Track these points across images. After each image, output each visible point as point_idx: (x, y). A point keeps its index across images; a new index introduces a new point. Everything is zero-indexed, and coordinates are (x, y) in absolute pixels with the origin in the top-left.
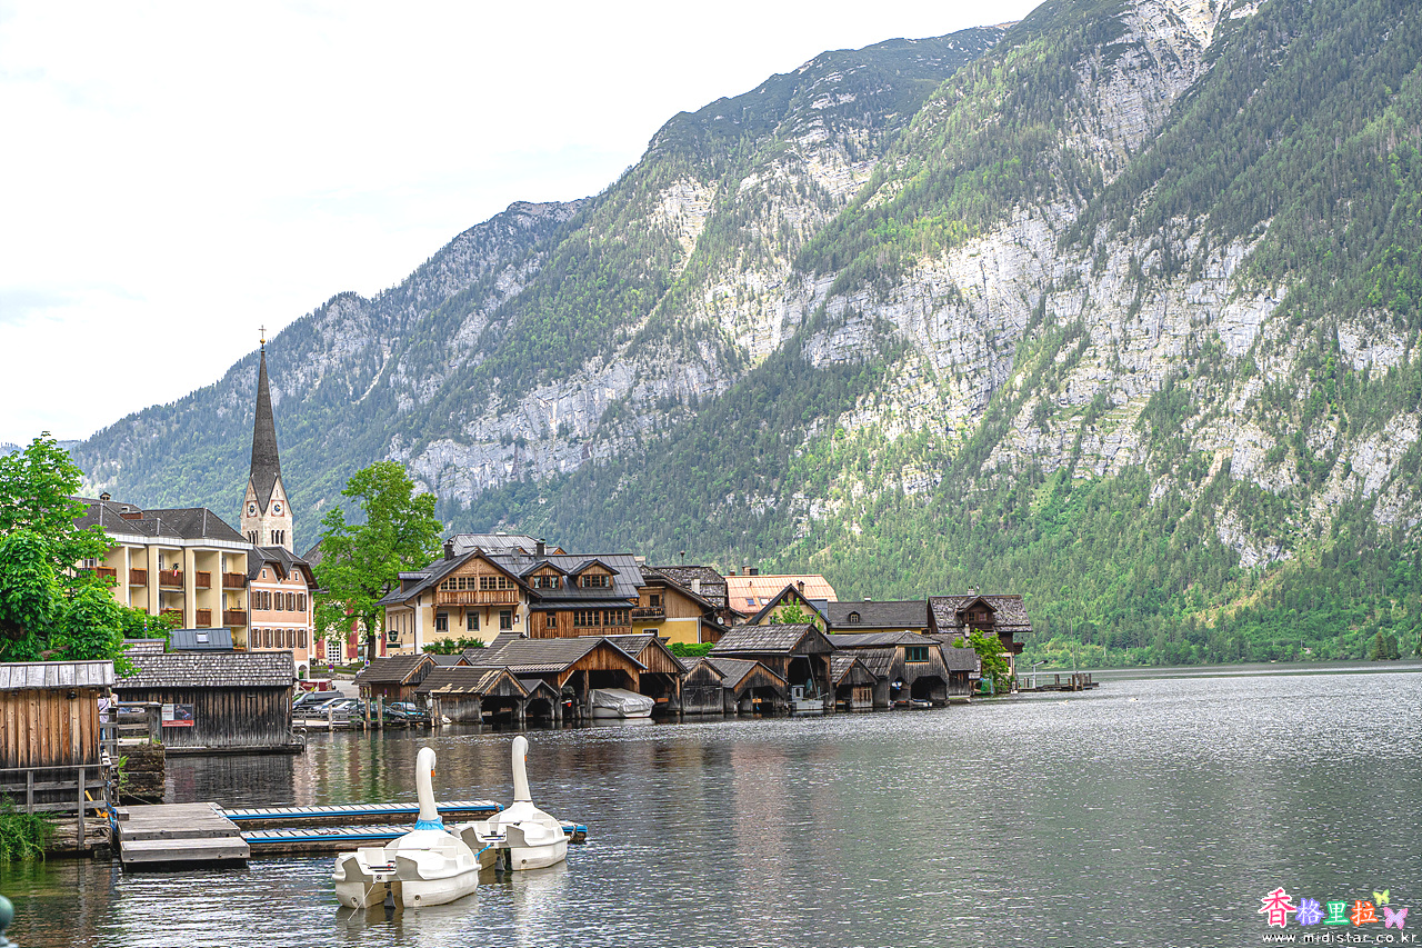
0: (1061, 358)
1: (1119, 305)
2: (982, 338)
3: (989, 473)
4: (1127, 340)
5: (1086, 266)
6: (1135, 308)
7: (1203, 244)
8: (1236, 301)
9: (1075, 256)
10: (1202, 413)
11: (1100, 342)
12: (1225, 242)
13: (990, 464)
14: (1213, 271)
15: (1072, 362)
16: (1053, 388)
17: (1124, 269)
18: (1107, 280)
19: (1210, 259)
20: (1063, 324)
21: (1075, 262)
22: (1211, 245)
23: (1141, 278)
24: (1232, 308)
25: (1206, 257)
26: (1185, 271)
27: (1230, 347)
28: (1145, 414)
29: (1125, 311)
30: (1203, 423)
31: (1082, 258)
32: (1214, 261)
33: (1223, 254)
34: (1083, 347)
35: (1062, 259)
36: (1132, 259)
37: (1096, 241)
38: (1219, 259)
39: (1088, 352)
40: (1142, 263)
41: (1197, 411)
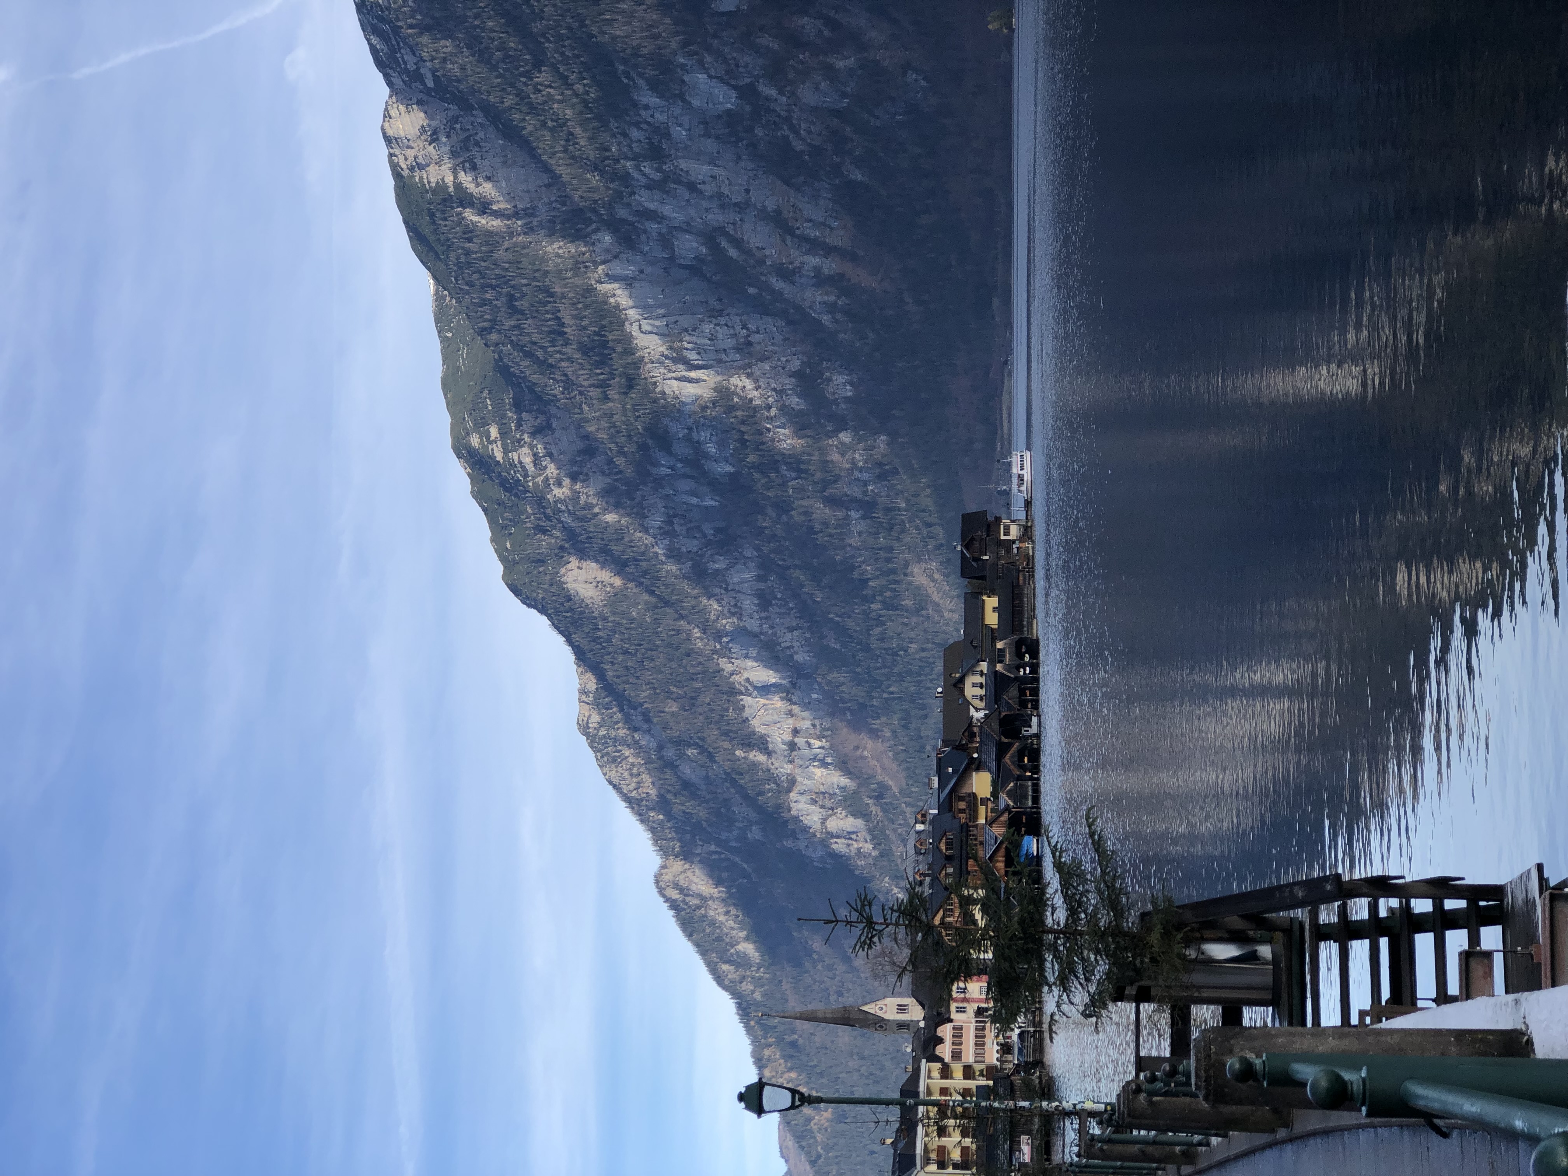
0: (733, 253)
1: (688, 201)
2: (714, 321)
3: (836, 321)
4: (720, 195)
5: (653, 227)
6: (692, 187)
7: (637, 125)
8: (688, 98)
9: (643, 237)
10: (787, 132)
11: (720, 218)
12: (635, 105)
13: (826, 319)
14: (660, 117)
15: (738, 243)
16: (762, 262)
17: (657, 195)
18: (667, 210)
19: (650, 120)
20: (704, 250)
21: (648, 238)
22: (638, 118)
23: (666, 180)
24: (696, 103)
25: (648, 123)
26: (660, 142)
27: (729, 106)
28: (787, 183)
29: (695, 195)
30: (797, 133)
31: (645, 231)
32: (652, 116)
33: (647, 107)
34: (726, 234)
35: (646, 249)
36: (648, 187)
37: (631, 218)
38: (650, 112)
39: (730, 229)
40: (652, 180)
41: (786, 138)
